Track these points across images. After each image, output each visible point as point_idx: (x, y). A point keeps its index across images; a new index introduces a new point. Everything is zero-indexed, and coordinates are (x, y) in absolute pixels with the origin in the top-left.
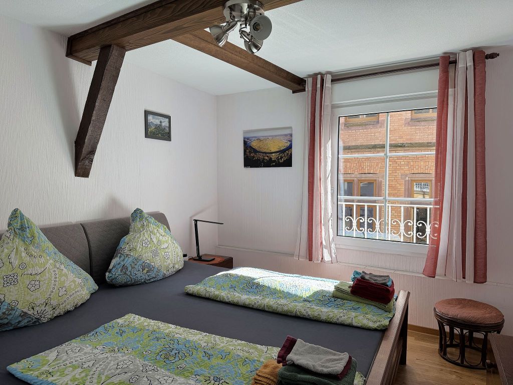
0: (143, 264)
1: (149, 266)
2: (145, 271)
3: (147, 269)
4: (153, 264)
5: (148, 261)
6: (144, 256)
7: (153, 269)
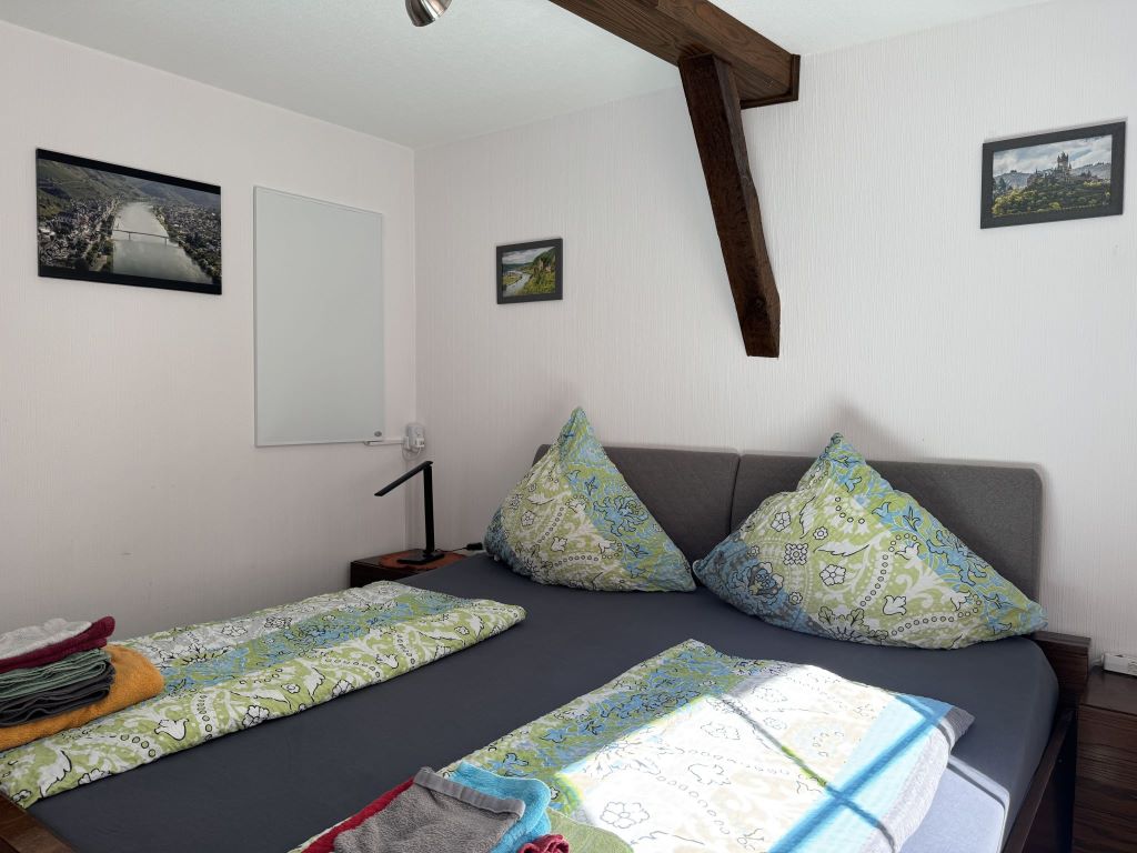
0: (755, 569)
1: (767, 578)
2: (755, 588)
3: (759, 585)
4: (778, 579)
5: (768, 567)
6: (763, 551)
7: (775, 591)
